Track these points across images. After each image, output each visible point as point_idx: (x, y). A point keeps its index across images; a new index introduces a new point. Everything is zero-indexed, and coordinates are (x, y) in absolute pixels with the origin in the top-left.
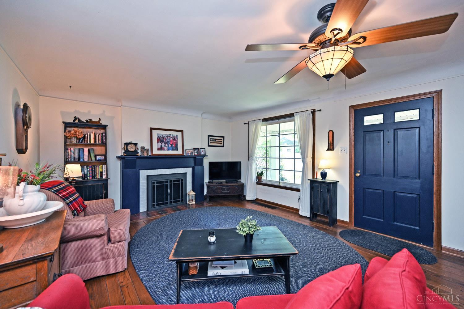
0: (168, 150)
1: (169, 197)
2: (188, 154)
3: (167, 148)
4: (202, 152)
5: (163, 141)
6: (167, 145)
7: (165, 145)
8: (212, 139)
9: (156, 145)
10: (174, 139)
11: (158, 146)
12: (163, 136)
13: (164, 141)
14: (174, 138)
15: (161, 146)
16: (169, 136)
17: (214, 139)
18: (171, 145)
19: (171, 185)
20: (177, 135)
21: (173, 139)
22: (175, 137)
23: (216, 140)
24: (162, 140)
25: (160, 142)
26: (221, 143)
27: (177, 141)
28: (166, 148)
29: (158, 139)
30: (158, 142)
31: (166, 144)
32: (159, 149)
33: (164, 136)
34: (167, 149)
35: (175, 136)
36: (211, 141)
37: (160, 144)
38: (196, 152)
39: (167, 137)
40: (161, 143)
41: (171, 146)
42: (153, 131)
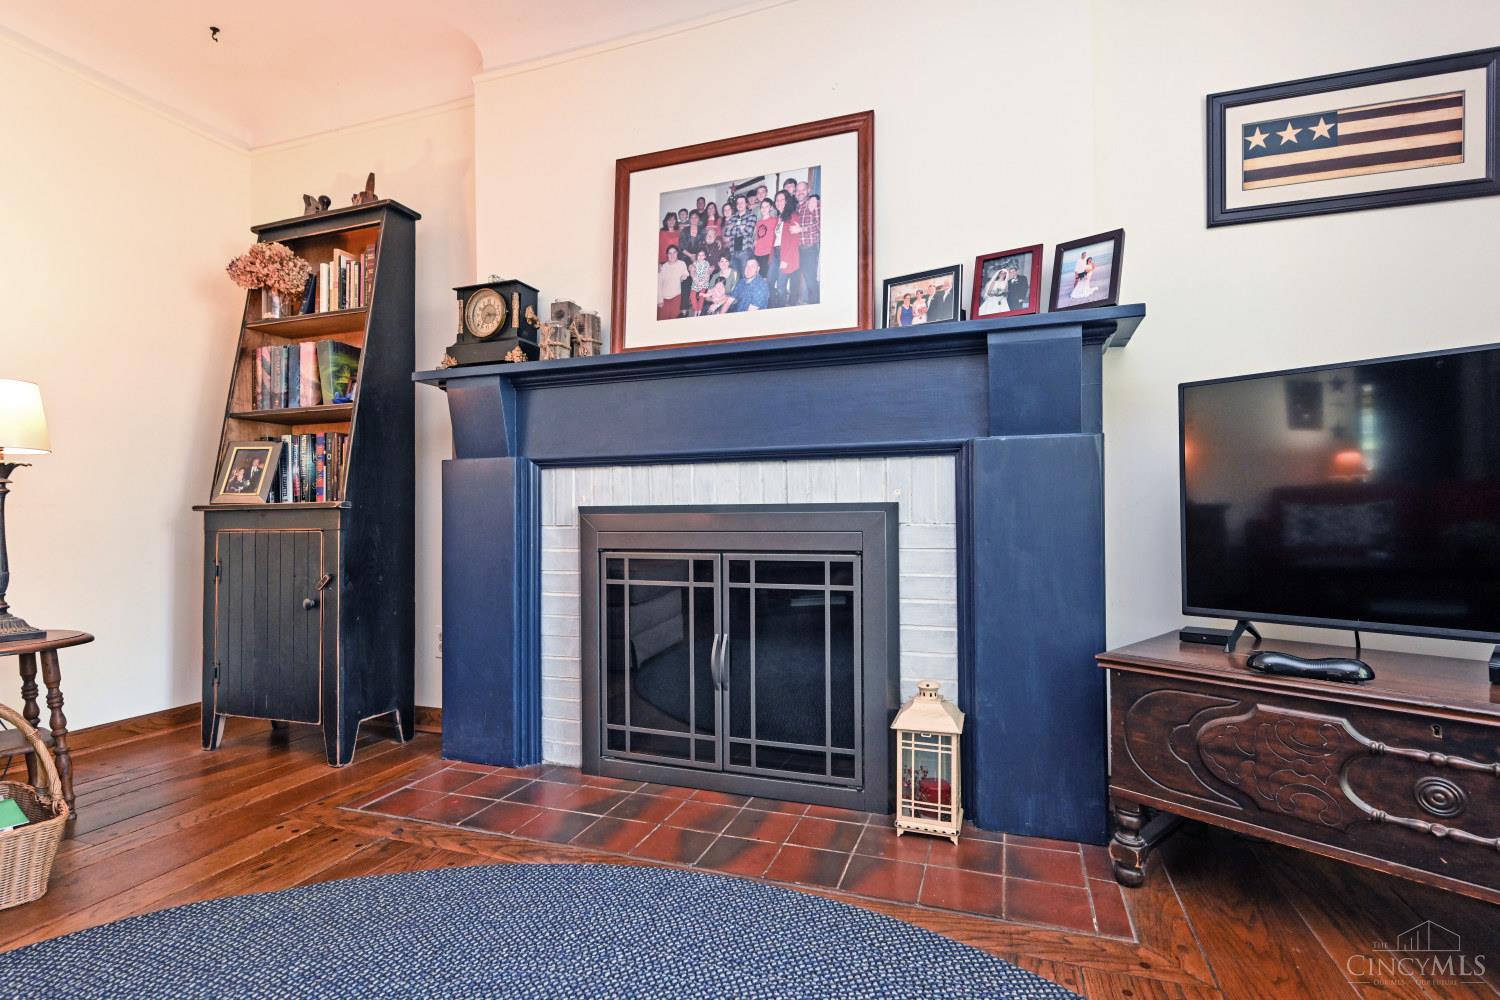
0: (733, 309)
1: (722, 699)
2: (908, 315)
3: (729, 294)
4: (1081, 276)
5: (698, 246)
6: (726, 270)
7: (717, 270)
8: (1273, 127)
9: (649, 282)
10: (791, 209)
11: (662, 284)
12: (701, 200)
13: (710, 238)
14: (792, 202)
15: (687, 284)
16: (748, 189)
17: (1304, 122)
18: (762, 261)
19: (739, 598)
20: (815, 172)
21: (781, 205)
22: (801, 193)
23: (1345, 129)
24: (694, 233)
25: (681, 257)
26: (1456, 149)
27: (815, 219)
28: (718, 294)
29: (665, 228)
30: (663, 260)
31: (724, 263)
32: (665, 311)
33: (711, 197)
34: (731, 300)
35: (802, 177)
36: (1249, 153)
37: (677, 270)
38: (1002, 285)
39: (732, 203)
40: (689, 262)
41: (763, 272)
42: (636, 179)
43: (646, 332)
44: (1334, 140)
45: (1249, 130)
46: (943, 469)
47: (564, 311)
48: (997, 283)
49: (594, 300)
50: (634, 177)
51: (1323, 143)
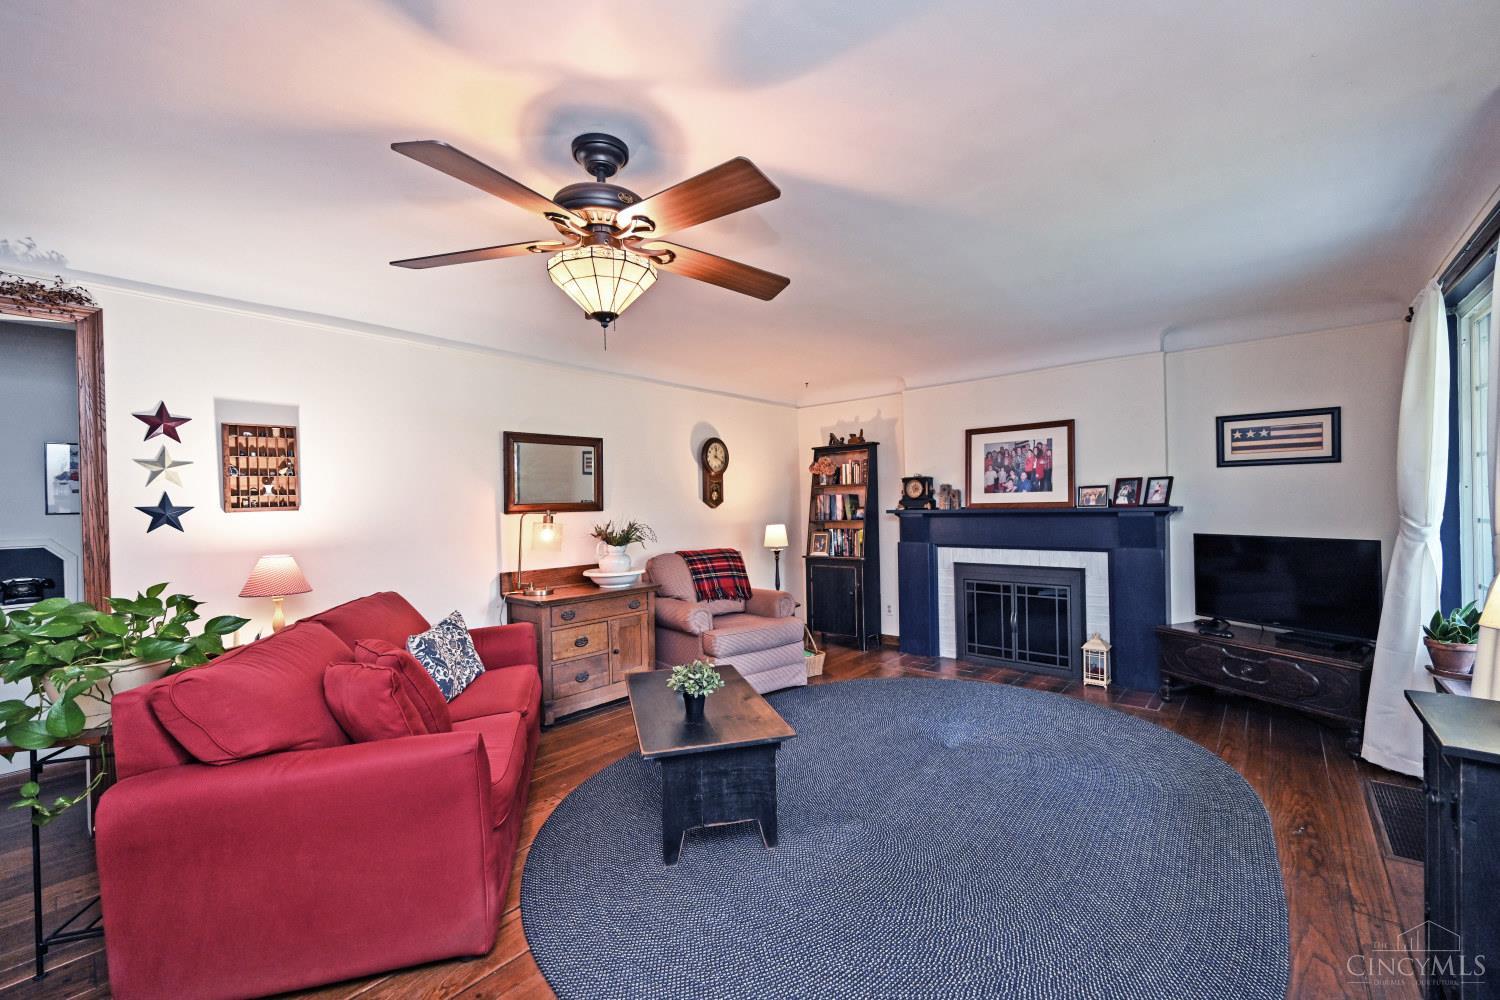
0: (1016, 491)
1: (1015, 637)
2: (1088, 501)
3: (1014, 485)
4: (1157, 491)
5: (1001, 465)
6: (1013, 476)
7: (1009, 475)
8: (1244, 431)
9: (980, 477)
10: (1040, 454)
11: (986, 479)
12: (1002, 448)
13: (1006, 463)
14: (1040, 451)
15: (997, 480)
16: (1023, 445)
17: (1257, 430)
18: (1029, 474)
19: (1021, 600)
20: (1050, 441)
21: (1036, 453)
22: (1044, 448)
23: (1273, 433)
24: (999, 460)
25: (994, 469)
26: (1320, 444)
27: (1050, 459)
28: (1010, 485)
29: (987, 458)
30: (986, 470)
31: (1012, 473)
32: (988, 490)
33: (1006, 447)
34: (1015, 488)
35: (1045, 442)
36: (1234, 440)
37: (992, 474)
38: (1125, 492)
39: (1015, 450)
40: (997, 472)
41: (1029, 477)
42: (975, 438)
43: (979, 497)
44: (1269, 437)
45: (1234, 431)
46: (1103, 557)
47: (946, 489)
48: (1124, 491)
49: (958, 484)
50: (973, 437)
51: (1264, 438)
